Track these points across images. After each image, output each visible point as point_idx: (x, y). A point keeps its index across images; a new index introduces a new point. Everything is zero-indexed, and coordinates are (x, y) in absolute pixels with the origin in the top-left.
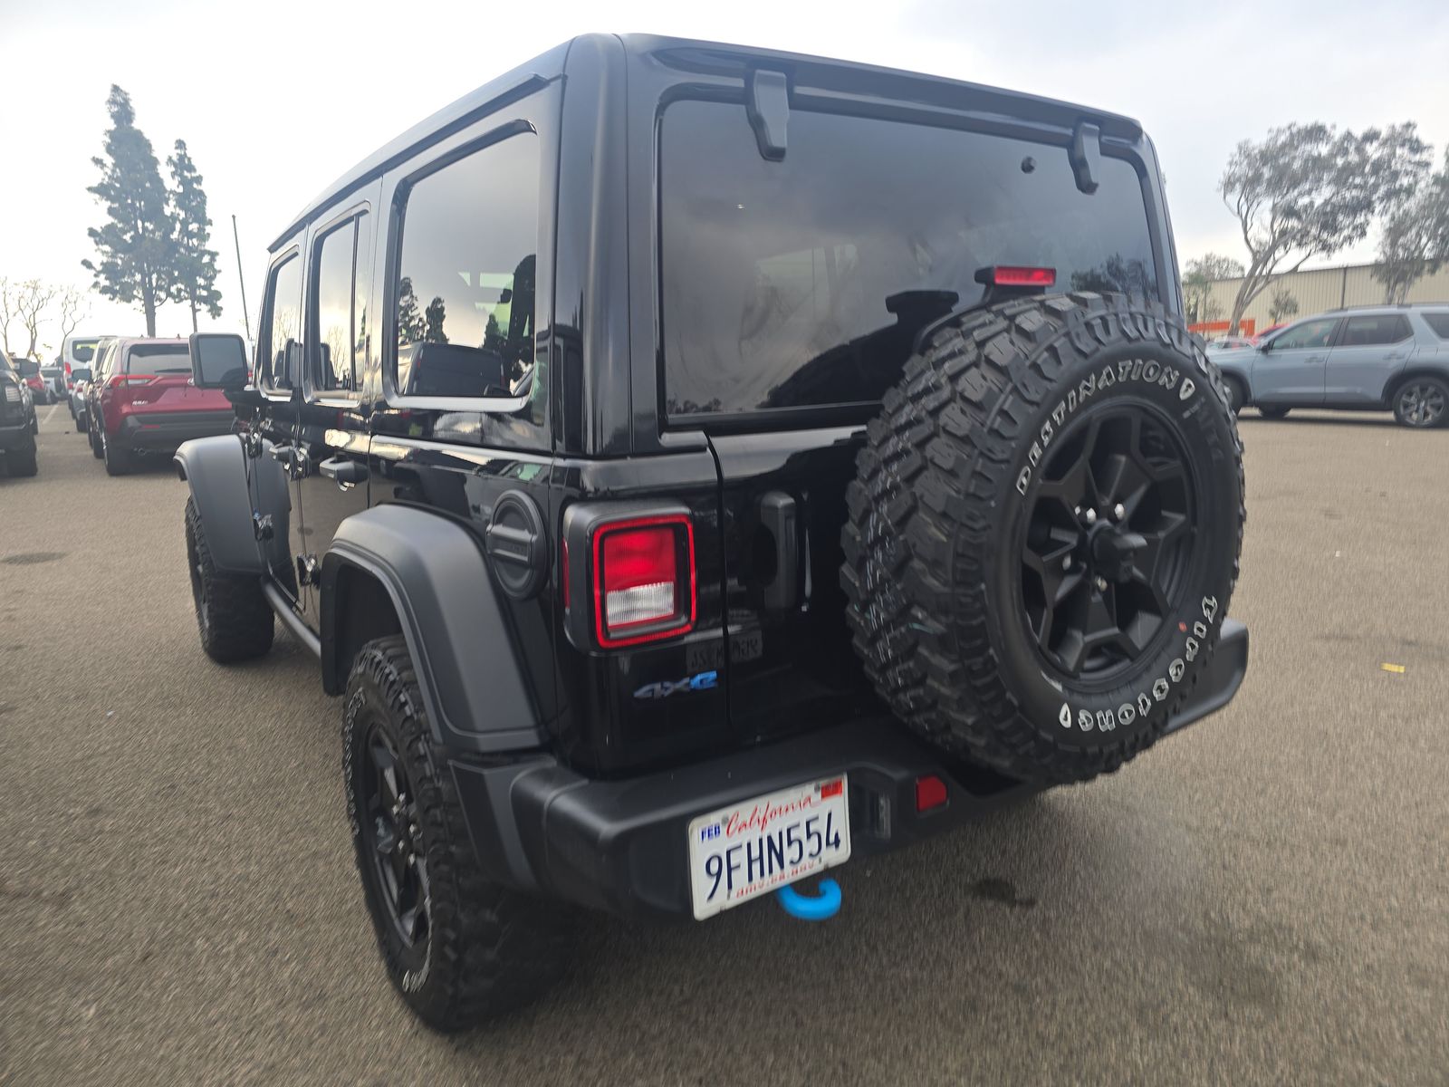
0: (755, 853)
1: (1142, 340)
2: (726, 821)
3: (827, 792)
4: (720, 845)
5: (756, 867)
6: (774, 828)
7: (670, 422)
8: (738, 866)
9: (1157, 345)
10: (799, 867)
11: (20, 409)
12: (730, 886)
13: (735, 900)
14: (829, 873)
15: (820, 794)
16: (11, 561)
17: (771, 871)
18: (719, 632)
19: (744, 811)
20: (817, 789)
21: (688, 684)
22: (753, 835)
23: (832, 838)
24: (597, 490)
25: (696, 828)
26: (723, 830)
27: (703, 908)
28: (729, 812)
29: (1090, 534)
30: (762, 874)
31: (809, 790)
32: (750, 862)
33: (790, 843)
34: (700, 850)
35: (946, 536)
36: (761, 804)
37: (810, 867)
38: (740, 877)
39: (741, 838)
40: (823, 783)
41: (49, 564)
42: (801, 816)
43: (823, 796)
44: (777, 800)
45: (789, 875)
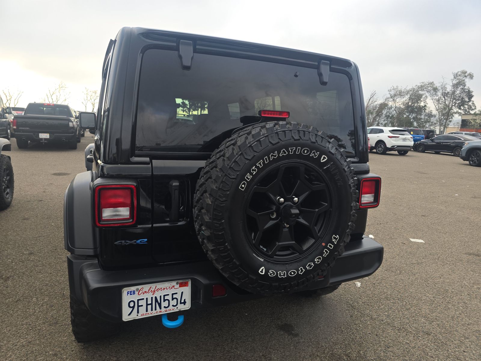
0: (149, 302)
1: (301, 140)
2: (137, 289)
3: (181, 285)
4: (135, 298)
5: (149, 307)
6: (158, 295)
7: (136, 154)
8: (142, 306)
9: (309, 142)
10: (168, 309)
11: (73, 129)
12: (138, 312)
13: (140, 317)
14: (180, 313)
15: (178, 285)
16: (55, 174)
17: (156, 309)
18: (150, 226)
19: (146, 287)
20: (177, 283)
21: (135, 242)
22: (149, 296)
23: (183, 301)
24: (108, 174)
25: (125, 291)
26: (137, 293)
27: (126, 318)
28: (140, 287)
29: (282, 207)
30: (152, 310)
31: (174, 283)
32: (147, 305)
33: (165, 300)
34: (126, 298)
35: (211, 202)
36: (153, 286)
37: (172, 310)
38: (142, 310)
39: (145, 296)
40: (180, 281)
41: (64, 176)
42: (170, 292)
43: (180, 286)
44: (159, 285)
45: (163, 311)
